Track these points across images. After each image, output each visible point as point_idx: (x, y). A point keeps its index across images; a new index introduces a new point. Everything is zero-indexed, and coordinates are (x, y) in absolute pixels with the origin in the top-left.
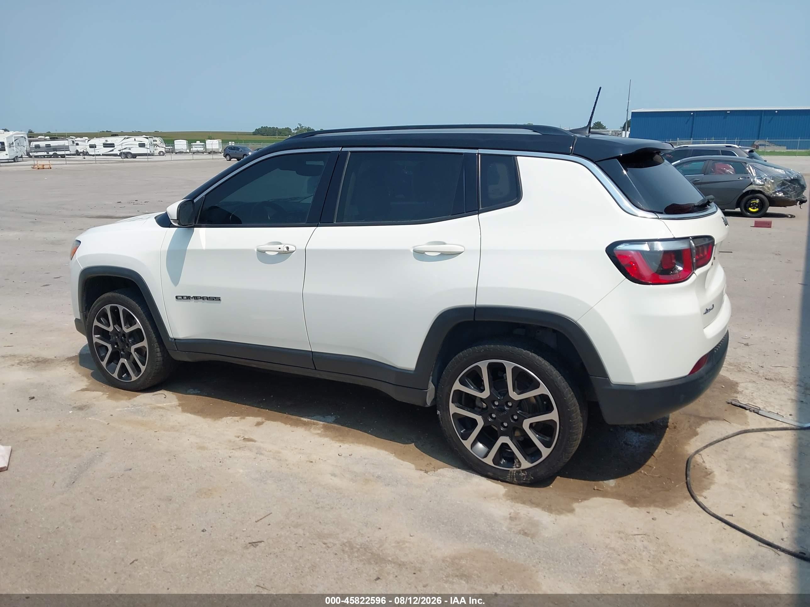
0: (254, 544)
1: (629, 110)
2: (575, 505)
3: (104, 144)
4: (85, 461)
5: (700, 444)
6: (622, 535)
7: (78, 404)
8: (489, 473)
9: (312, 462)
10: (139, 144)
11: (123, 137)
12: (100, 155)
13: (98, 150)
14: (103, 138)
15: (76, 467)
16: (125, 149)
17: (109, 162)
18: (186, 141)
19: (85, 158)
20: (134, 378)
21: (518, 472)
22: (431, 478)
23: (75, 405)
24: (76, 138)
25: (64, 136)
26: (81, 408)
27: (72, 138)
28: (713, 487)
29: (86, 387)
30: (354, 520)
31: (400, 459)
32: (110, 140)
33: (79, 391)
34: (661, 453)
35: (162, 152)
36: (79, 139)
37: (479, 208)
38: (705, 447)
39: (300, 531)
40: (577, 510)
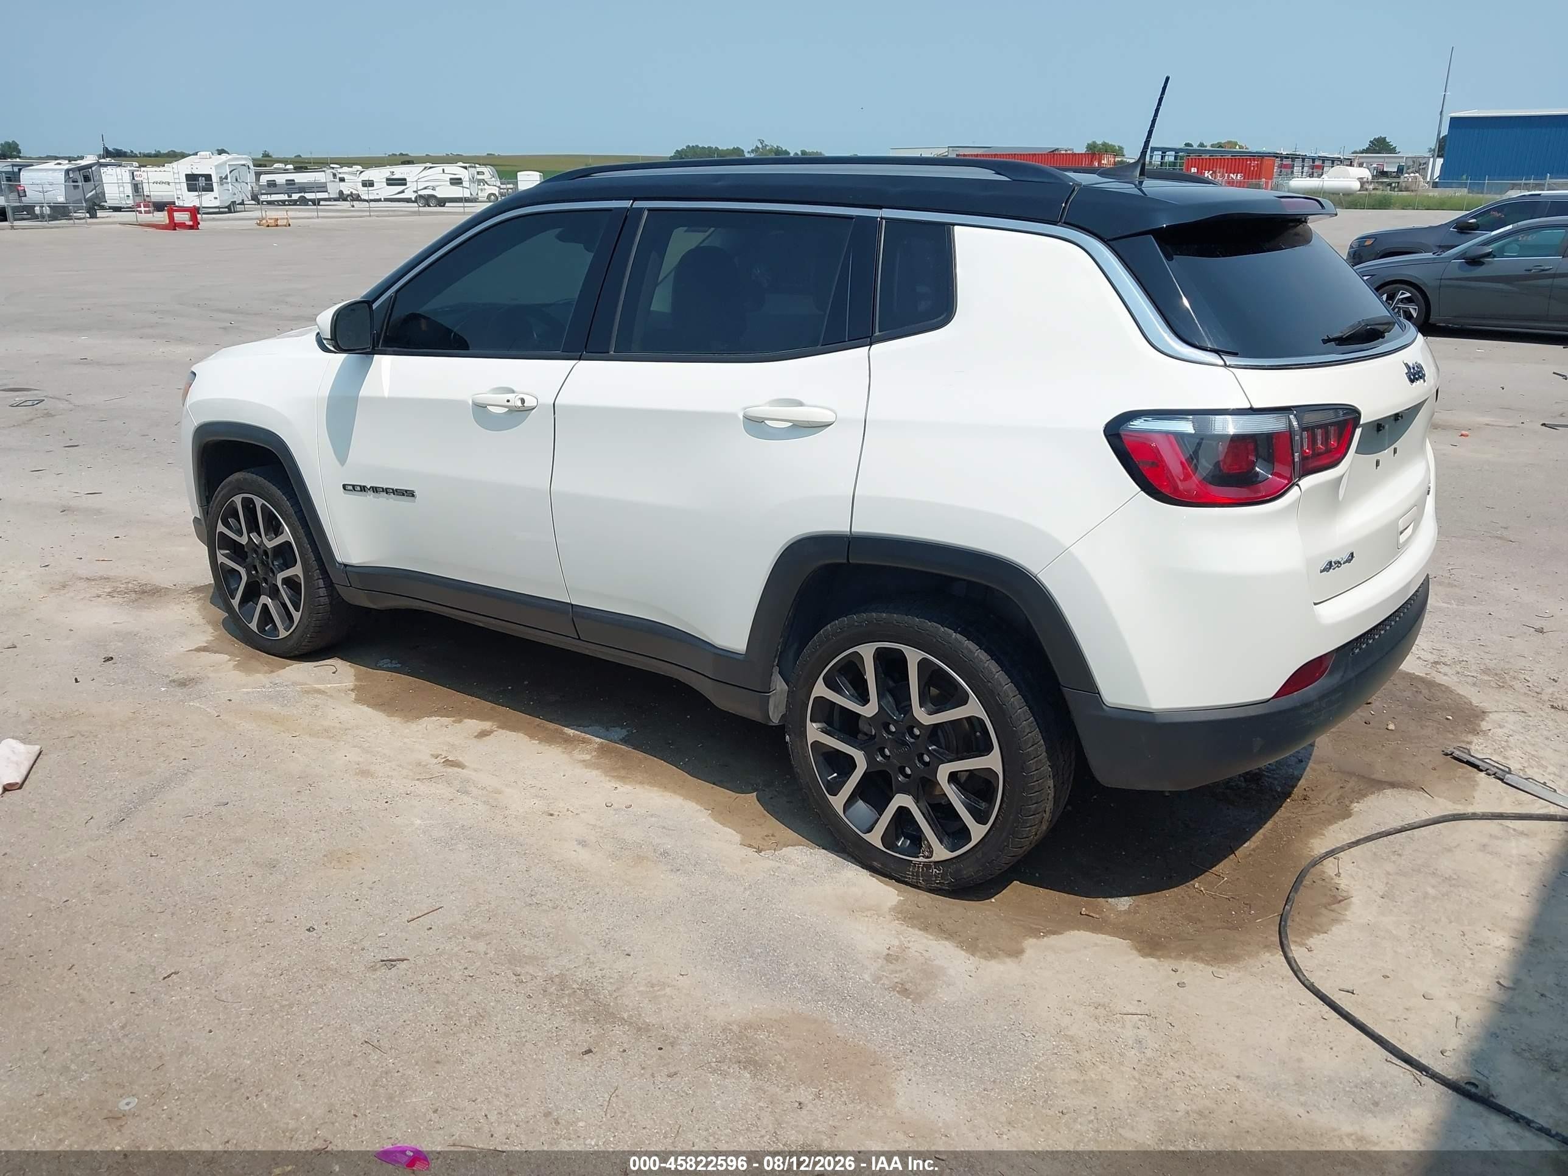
0: (390, 963)
1: (1444, 113)
2: (1030, 943)
3: (388, 179)
4: (155, 783)
5: (1345, 836)
6: (1101, 1012)
7: (182, 675)
8: (875, 864)
9: (552, 815)
10: (451, 179)
11: (420, 167)
12: (380, 200)
13: (377, 192)
14: (388, 167)
15: (136, 791)
16: (425, 188)
17: (394, 213)
18: (538, 173)
19: (353, 206)
20: (283, 634)
21: (927, 866)
22: (764, 863)
23: (176, 677)
24: (342, 167)
25: (321, 164)
26: (183, 684)
27: (333, 168)
28: (1335, 929)
29: (206, 645)
30: (587, 934)
31: (718, 821)
32: (400, 171)
33: (191, 650)
34: (1254, 850)
35: (494, 194)
36: (345, 169)
37: (873, 332)
38: (1353, 843)
39: (481, 946)
40: (1029, 953)
